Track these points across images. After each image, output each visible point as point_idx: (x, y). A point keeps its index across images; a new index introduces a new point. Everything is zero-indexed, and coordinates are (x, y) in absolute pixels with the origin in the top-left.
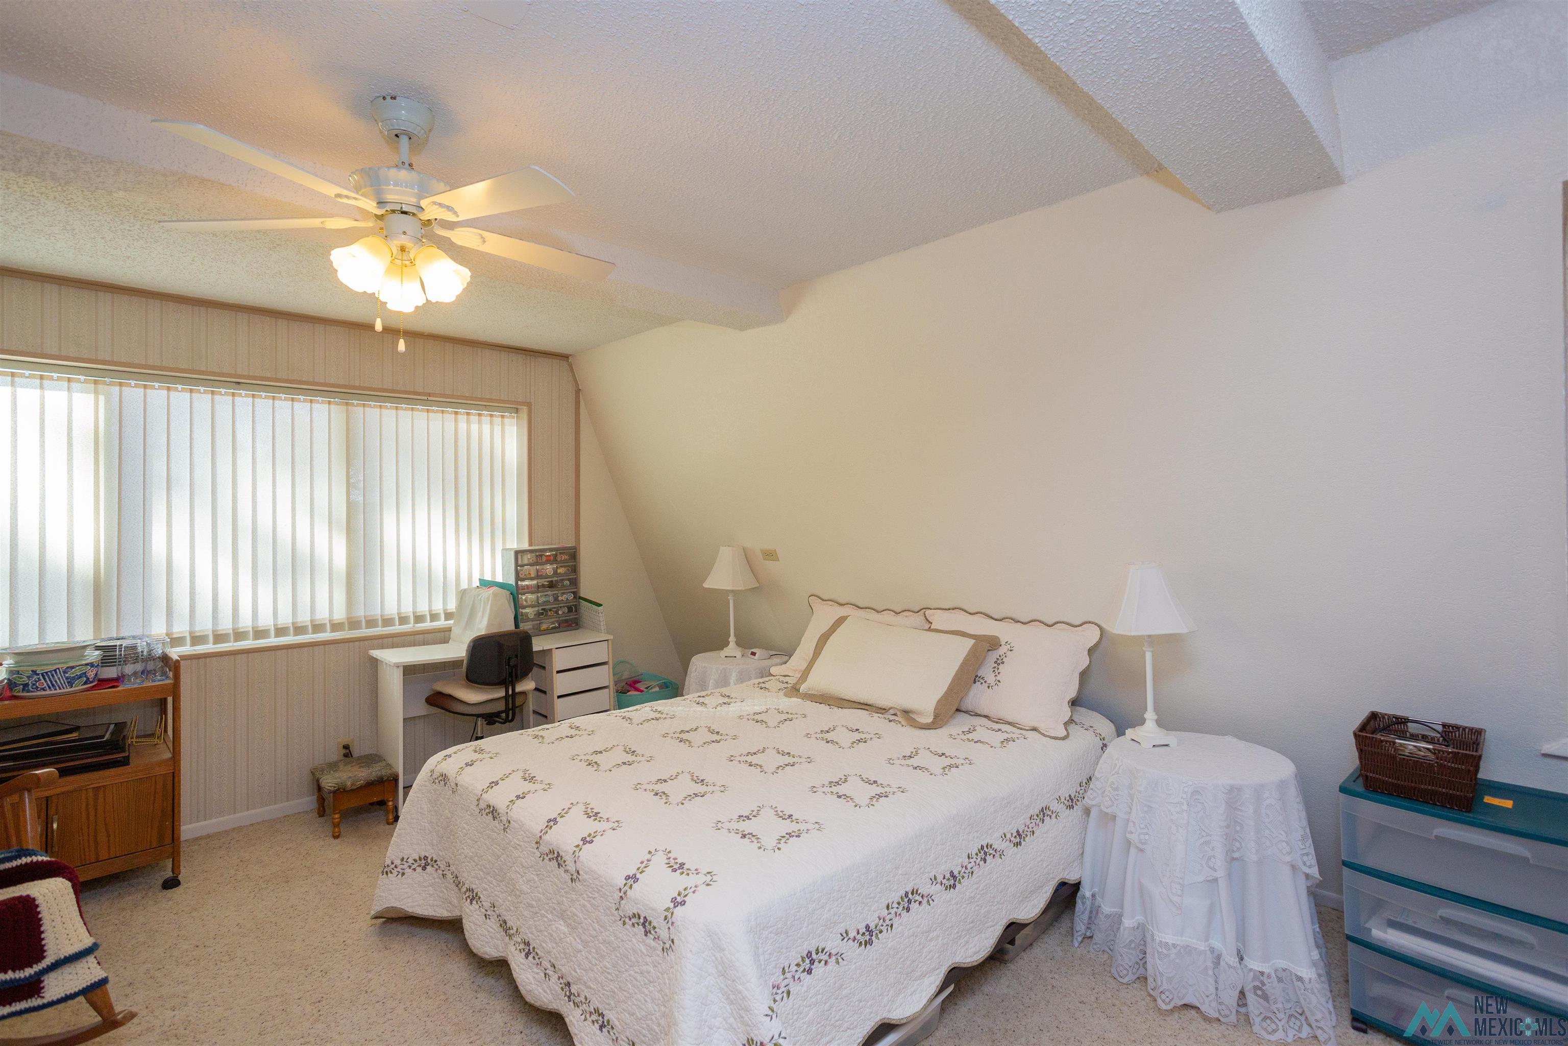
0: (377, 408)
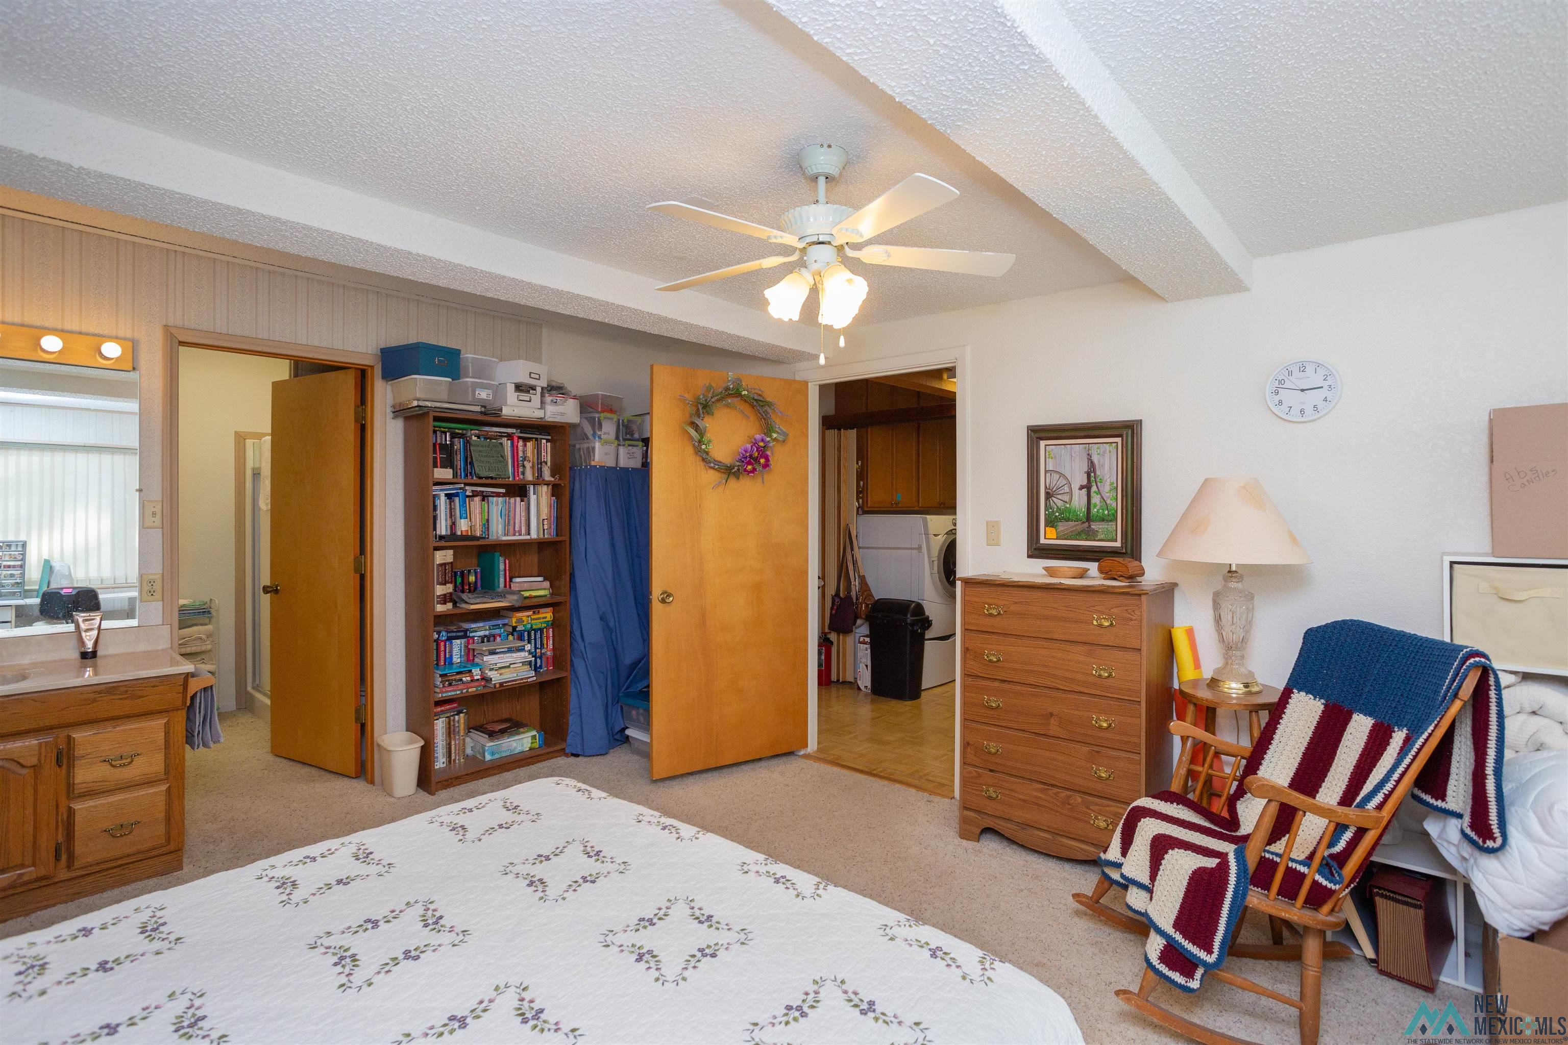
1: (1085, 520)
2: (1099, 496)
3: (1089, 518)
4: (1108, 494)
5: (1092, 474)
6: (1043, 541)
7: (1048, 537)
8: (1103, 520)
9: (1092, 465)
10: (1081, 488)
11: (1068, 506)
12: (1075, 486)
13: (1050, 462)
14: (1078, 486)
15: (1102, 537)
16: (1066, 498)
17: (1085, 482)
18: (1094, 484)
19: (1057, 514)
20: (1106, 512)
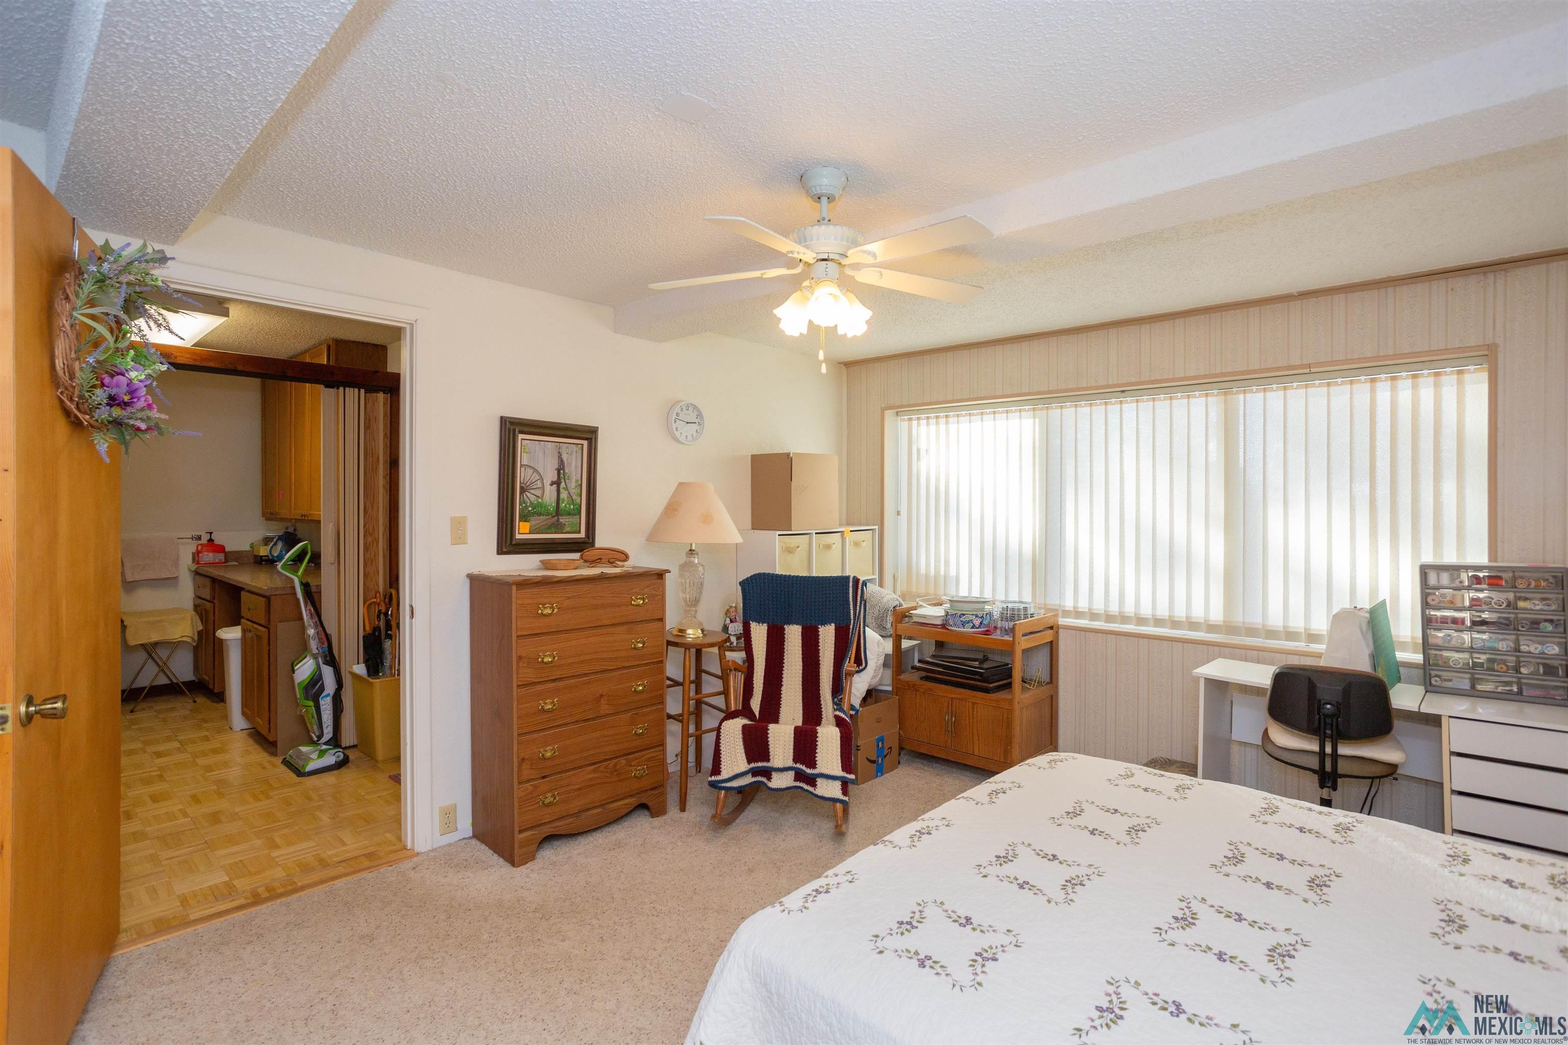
0: (1260, 392)
1: (554, 514)
2: (566, 492)
3: (558, 512)
4: (573, 491)
5: (562, 472)
6: (518, 536)
7: (523, 531)
8: (569, 514)
9: (561, 462)
10: (552, 484)
11: (540, 500)
12: (547, 482)
13: (524, 455)
14: (549, 482)
15: (568, 529)
16: (538, 493)
17: (555, 479)
18: (563, 481)
19: (530, 509)
20: (572, 507)
